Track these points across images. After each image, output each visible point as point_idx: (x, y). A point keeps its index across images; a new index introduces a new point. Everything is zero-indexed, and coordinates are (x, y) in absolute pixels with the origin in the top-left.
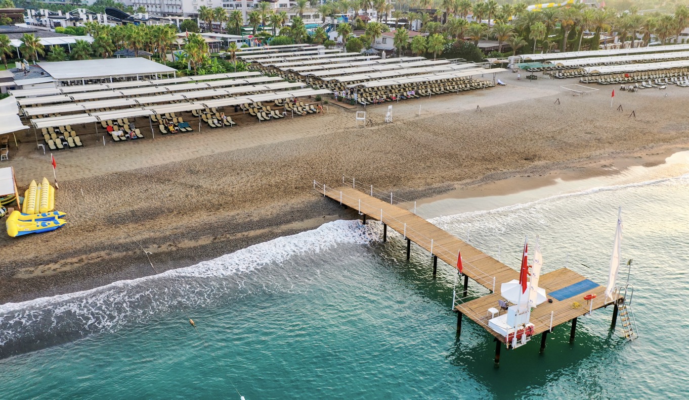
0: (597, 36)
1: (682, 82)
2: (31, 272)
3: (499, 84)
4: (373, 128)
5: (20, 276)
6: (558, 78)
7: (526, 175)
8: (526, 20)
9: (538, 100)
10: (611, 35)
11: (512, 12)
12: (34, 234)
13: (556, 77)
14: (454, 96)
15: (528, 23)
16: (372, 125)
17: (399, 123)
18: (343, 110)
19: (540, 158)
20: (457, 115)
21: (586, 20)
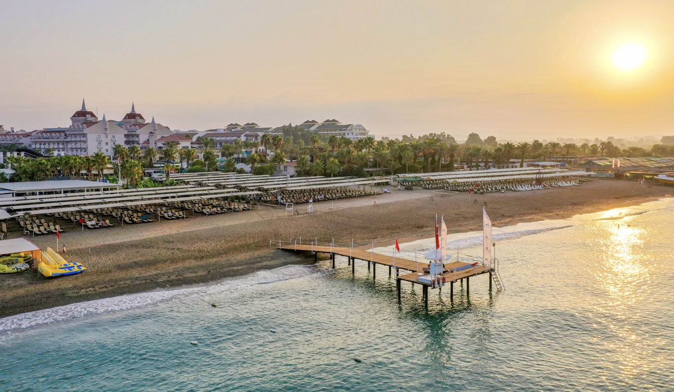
0: (451, 163)
1: (515, 188)
2: (78, 293)
3: (386, 192)
4: (299, 216)
5: (70, 295)
6: (428, 189)
7: (420, 235)
8: (398, 150)
9: (418, 200)
10: (461, 164)
11: (385, 147)
12: (63, 276)
13: (427, 189)
14: (354, 199)
15: (400, 153)
16: (298, 214)
17: (318, 213)
18: (270, 208)
19: (427, 227)
20: (361, 208)
21: (442, 149)
